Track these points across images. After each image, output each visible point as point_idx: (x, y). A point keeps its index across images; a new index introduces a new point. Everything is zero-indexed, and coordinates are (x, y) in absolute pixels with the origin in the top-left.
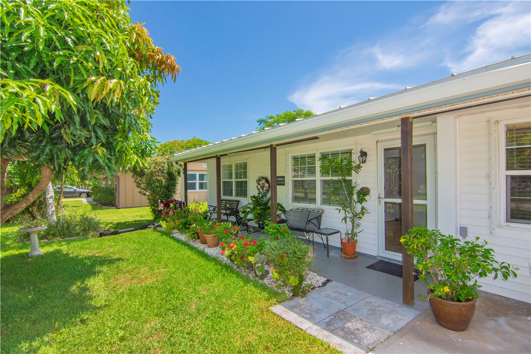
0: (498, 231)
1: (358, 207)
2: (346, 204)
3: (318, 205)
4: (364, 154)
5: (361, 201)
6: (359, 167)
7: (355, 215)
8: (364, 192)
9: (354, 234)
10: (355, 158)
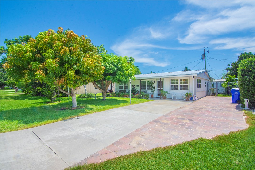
0: (170, 91)
1: (154, 90)
2: (152, 89)
3: (146, 90)
4: (154, 81)
5: (154, 89)
6: (154, 83)
7: (153, 91)
8: (154, 87)
9: (153, 94)
10: (153, 82)
